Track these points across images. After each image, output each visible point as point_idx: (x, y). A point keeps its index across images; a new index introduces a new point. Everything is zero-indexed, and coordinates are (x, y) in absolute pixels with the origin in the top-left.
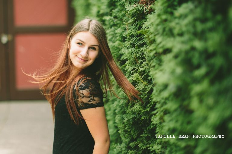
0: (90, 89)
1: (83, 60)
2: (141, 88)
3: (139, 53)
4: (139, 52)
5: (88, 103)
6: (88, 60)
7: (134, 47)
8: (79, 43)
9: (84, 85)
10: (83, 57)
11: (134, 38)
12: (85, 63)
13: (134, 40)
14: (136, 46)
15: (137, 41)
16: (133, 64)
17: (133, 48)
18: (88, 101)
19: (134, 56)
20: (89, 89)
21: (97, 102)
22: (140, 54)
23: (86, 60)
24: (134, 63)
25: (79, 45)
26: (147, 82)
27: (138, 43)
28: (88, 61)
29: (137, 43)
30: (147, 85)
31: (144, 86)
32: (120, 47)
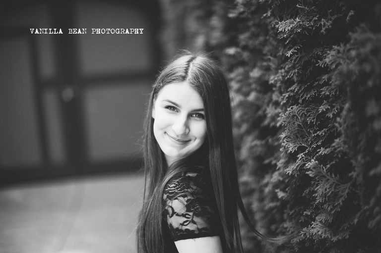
0: (189, 198)
1: (178, 140)
2: (328, 192)
3: (309, 116)
4: (309, 113)
5: (180, 227)
6: (190, 140)
7: (297, 104)
8: (167, 107)
9: (177, 189)
10: (178, 136)
11: (295, 86)
12: (184, 148)
13: (296, 90)
14: (300, 101)
15: (302, 92)
16: (297, 137)
17: (295, 107)
18: (181, 224)
19: (299, 122)
20: (186, 199)
21: (200, 227)
22: (313, 119)
23: (185, 140)
24: (299, 136)
25: (168, 110)
26: (338, 178)
27: (305, 95)
28: (192, 142)
29: (303, 95)
30: (339, 183)
31: (333, 188)
32: (260, 103)
